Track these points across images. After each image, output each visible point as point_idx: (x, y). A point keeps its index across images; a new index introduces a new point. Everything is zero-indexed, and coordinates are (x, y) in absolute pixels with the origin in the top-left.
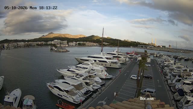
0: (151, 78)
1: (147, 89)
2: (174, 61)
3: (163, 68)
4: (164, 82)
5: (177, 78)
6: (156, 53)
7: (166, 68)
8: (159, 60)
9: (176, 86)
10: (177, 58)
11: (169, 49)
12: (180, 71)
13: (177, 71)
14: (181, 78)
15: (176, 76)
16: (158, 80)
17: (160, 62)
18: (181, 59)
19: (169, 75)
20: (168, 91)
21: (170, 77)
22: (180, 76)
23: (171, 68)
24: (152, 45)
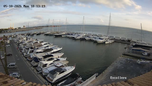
0: (11, 55)
1: (11, 64)
2: (26, 38)
3: (19, 45)
4: (21, 55)
5: (30, 50)
6: (13, 35)
7: (20, 44)
8: (15, 39)
9: (31, 56)
10: (30, 35)
11: (23, 29)
12: (31, 44)
13: (29, 44)
14: (33, 49)
15: (29, 49)
16: (16, 55)
17: (16, 41)
18: (33, 35)
19: (23, 49)
20: (25, 61)
21: (25, 50)
22: (32, 48)
23: (24, 44)
24: (11, 29)
